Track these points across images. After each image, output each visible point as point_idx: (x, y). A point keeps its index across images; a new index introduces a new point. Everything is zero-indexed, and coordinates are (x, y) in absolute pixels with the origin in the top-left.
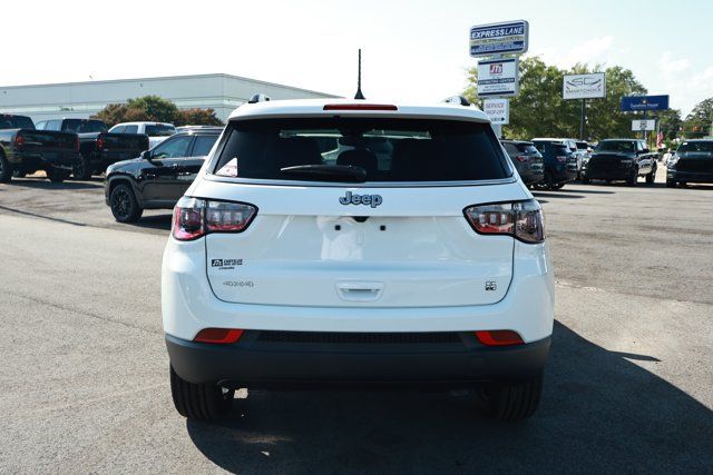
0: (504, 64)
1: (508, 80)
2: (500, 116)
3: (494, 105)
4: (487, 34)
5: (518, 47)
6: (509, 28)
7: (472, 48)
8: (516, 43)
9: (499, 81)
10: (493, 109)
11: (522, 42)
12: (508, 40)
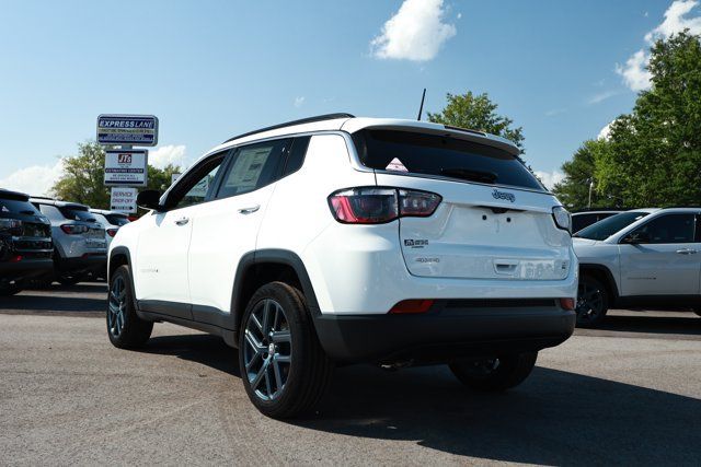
0: (134, 155)
1: (137, 171)
2: (128, 205)
3: (121, 194)
4: (117, 123)
5: (148, 140)
6: (140, 121)
7: (100, 135)
8: (146, 136)
9: (128, 171)
10: (122, 198)
11: (151, 137)
12: (137, 132)
